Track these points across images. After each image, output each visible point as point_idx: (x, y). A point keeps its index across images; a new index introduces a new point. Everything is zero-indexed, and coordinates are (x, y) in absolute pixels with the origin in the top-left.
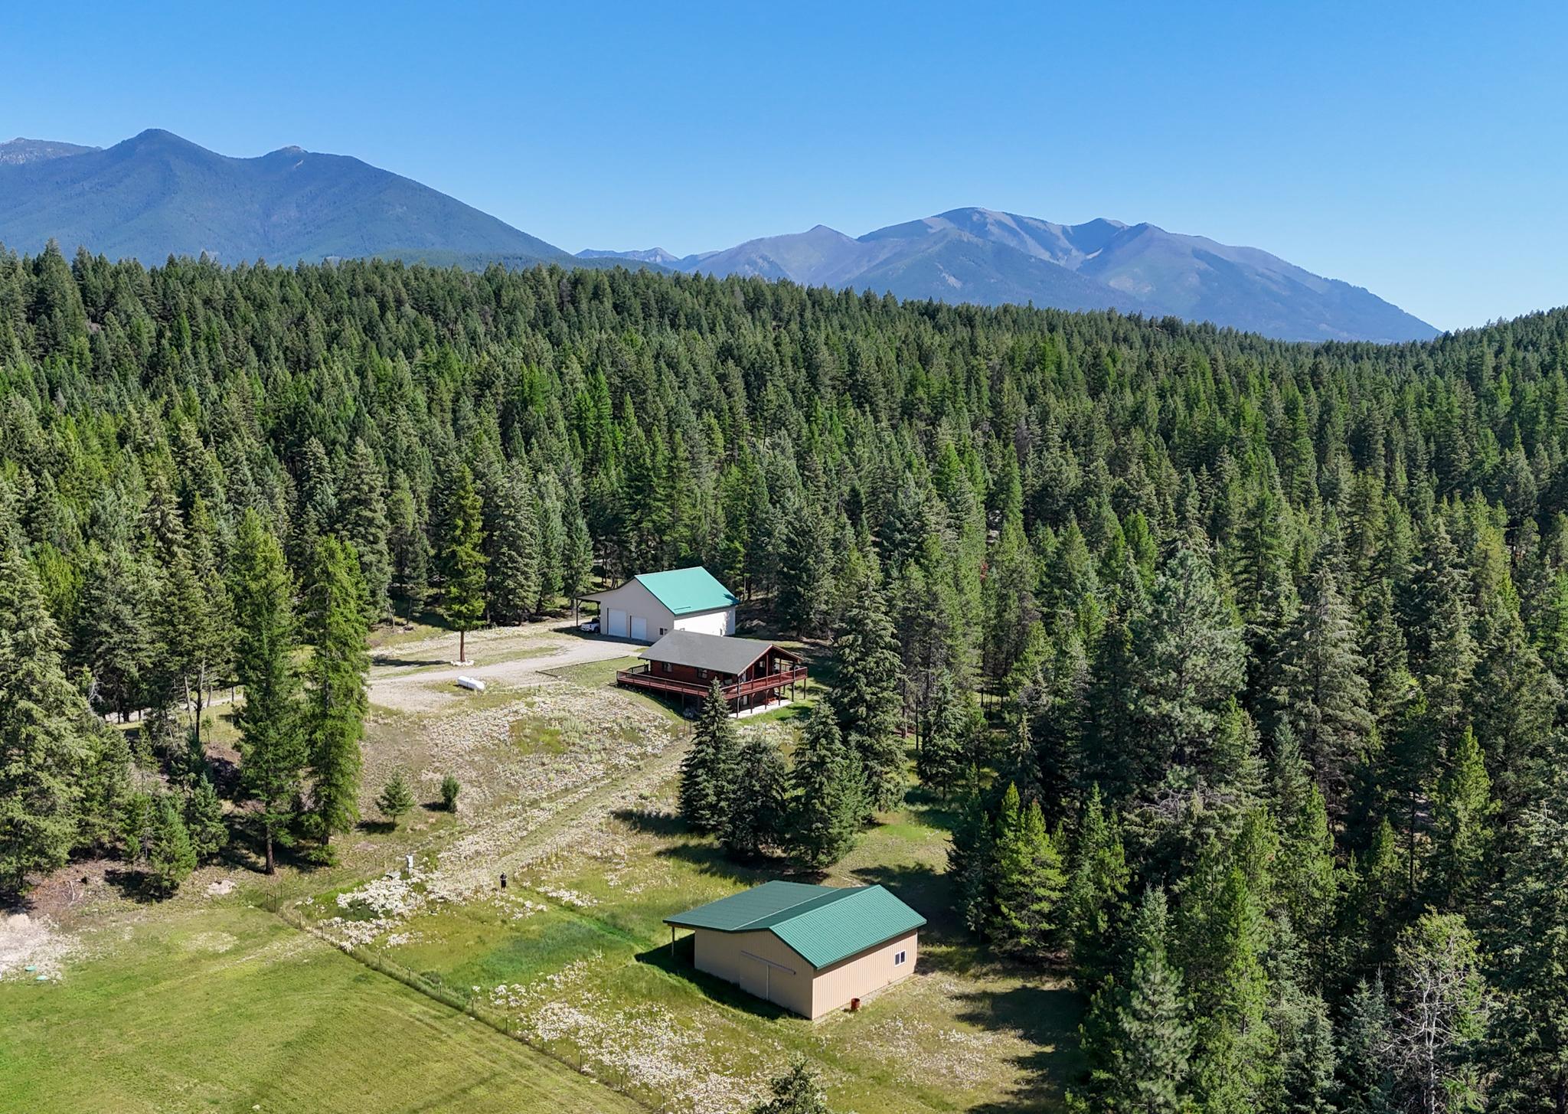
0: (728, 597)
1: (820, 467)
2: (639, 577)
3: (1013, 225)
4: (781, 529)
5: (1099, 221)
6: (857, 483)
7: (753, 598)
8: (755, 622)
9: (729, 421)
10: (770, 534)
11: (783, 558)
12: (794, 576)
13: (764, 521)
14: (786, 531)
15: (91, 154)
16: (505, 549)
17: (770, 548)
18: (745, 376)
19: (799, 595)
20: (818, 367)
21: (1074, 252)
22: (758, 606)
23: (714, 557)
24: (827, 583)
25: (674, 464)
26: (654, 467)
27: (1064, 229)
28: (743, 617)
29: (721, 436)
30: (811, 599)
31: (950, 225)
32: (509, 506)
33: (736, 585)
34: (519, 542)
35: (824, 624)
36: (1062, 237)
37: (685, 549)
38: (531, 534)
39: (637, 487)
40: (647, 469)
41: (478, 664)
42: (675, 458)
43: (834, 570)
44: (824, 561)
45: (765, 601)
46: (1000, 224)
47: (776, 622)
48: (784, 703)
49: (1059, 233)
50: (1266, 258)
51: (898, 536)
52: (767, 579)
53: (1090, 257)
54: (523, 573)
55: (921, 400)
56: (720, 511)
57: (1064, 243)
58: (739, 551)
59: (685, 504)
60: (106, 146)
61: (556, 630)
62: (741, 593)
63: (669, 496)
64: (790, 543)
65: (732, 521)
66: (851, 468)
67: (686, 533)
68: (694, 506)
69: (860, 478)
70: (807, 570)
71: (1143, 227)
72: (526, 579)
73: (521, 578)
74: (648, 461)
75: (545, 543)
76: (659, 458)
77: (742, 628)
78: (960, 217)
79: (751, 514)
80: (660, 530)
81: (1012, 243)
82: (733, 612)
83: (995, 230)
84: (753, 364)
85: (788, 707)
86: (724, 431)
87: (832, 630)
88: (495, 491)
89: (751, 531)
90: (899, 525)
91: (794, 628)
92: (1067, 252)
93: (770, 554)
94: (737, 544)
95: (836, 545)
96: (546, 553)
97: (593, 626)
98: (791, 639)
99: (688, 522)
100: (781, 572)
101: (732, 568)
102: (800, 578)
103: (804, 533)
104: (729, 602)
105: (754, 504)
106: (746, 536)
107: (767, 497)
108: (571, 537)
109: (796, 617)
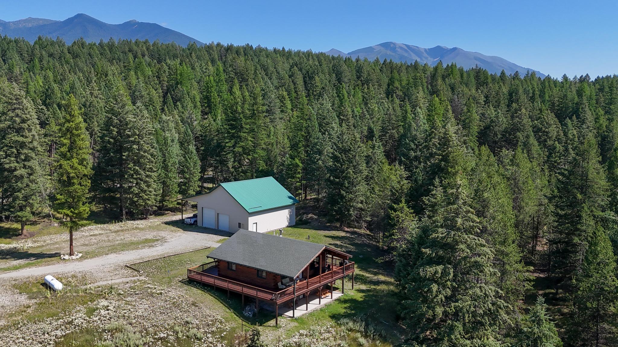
0: (290, 198)
1: (350, 113)
2: (223, 185)
3: (406, 48)
4: (328, 149)
5: (438, 46)
6: (372, 125)
7: (308, 197)
8: (310, 215)
9: (294, 95)
10: (320, 153)
11: (331, 170)
12: (338, 183)
13: (316, 144)
14: (332, 151)
15: (56, 23)
16: (131, 165)
17: (320, 162)
18: (304, 78)
19: (342, 197)
20: (341, 74)
21: (429, 58)
22: (312, 203)
23: (282, 170)
24: (362, 188)
25: (255, 108)
26: (243, 112)
27: (425, 50)
28: (302, 211)
29: (289, 102)
30: (351, 200)
31: (382, 48)
32: (135, 134)
33: (297, 189)
34: (142, 160)
35: (359, 218)
36: (425, 53)
37: (262, 165)
38: (152, 155)
39: (231, 125)
40: (240, 114)
41: (86, 256)
42: (255, 104)
43: (367, 179)
44: (361, 172)
45: (317, 200)
46: (401, 48)
47: (325, 215)
48: (337, 295)
49: (423, 51)
50: (501, 60)
51: (412, 154)
52: (319, 185)
53: (435, 60)
54: (145, 182)
55: (397, 88)
56: (286, 141)
57: (425, 55)
58: (298, 166)
59: (263, 134)
60: (62, 20)
61: (166, 223)
62: (300, 194)
63: (252, 130)
64: (335, 158)
65: (294, 146)
66: (368, 116)
67: (263, 153)
68: (269, 136)
69: (373, 122)
70: (346, 178)
71: (455, 49)
72: (148, 186)
73: (143, 186)
74: (239, 108)
75: (165, 161)
76: (246, 106)
77: (301, 220)
78: (386, 45)
79: (307, 140)
80: (246, 151)
81: (406, 55)
82: (294, 208)
83: (399, 50)
84: (308, 72)
85: (339, 300)
86: (291, 100)
87: (365, 221)
88: (127, 124)
89: (307, 152)
90: (413, 146)
91: (337, 220)
92: (426, 58)
93: (321, 167)
94: (297, 161)
95: (368, 159)
96: (165, 168)
97: (192, 221)
98: (336, 229)
99: (264, 146)
100: (328, 180)
101: (293, 177)
102: (342, 185)
103: (346, 151)
104: (290, 202)
105: (309, 133)
106: (303, 155)
107: (317, 129)
108: (185, 157)
109: (339, 212)
